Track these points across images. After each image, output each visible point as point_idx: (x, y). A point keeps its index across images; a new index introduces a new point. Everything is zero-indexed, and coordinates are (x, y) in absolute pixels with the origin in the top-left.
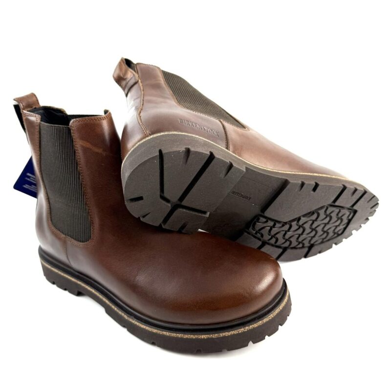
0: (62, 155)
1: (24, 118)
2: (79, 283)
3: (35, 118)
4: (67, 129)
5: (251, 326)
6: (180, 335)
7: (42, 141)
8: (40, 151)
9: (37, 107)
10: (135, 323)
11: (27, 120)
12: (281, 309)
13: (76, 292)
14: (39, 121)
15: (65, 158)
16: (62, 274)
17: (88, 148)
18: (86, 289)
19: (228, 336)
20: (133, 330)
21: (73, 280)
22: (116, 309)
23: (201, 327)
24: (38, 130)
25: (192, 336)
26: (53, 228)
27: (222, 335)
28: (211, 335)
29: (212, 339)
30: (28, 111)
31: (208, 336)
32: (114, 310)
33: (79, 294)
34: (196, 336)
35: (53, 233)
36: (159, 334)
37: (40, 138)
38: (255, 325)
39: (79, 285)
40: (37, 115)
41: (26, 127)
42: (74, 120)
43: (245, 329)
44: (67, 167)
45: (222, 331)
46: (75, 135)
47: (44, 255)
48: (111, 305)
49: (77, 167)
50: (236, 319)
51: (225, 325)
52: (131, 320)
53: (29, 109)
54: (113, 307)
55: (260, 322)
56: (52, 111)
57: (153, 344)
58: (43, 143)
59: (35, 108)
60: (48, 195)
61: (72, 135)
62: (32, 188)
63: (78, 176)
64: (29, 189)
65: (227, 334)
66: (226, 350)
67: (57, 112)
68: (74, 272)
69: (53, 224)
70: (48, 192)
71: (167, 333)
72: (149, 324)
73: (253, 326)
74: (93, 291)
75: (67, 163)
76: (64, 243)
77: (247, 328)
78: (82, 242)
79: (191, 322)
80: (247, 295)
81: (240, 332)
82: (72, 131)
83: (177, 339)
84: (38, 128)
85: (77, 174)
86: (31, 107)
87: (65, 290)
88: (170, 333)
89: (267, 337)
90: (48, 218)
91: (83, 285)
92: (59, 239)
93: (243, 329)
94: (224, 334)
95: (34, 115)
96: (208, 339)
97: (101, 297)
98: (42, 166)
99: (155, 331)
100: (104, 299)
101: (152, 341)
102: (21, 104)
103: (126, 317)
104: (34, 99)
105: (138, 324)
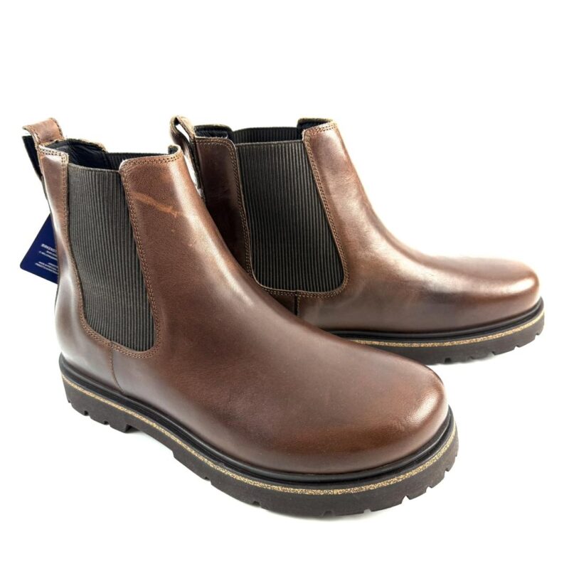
0: (108, 216)
1: (40, 158)
2: (130, 412)
3: (60, 158)
4: (115, 175)
5: (407, 474)
6: (299, 491)
7: (72, 193)
8: (69, 209)
9: (60, 140)
10: (226, 473)
11: (46, 160)
12: (448, 446)
13: (125, 427)
14: (67, 162)
15: (112, 221)
16: (102, 400)
17: (150, 206)
18: (143, 422)
19: (375, 490)
20: (222, 483)
21: (121, 408)
22: (193, 452)
23: (334, 478)
24: (66, 176)
25: (319, 491)
26: (89, 329)
27: (364, 488)
28: (349, 490)
29: (350, 494)
30: (46, 146)
31: (344, 490)
32: (190, 453)
33: (129, 429)
34: (326, 491)
35: (89, 336)
36: (267, 490)
37: (68, 189)
38: (414, 472)
39: (131, 416)
40: (62, 153)
41: (43, 173)
42: (126, 160)
43: (398, 479)
44: (116, 234)
45: (364, 483)
46: (128, 186)
47: (69, 370)
48: (184, 445)
49: (132, 234)
50: (386, 464)
51: (369, 474)
52: (219, 469)
53: (48, 144)
54: (189, 449)
55: (421, 467)
56: (84, 148)
57: (256, 504)
58: (73, 197)
59: (57, 142)
60: (80, 278)
61: (124, 184)
62: (50, 267)
63: (133, 249)
64: (45, 268)
65: (372, 487)
66: (369, 510)
67: (91, 149)
68: (123, 397)
69: (88, 322)
70: (81, 275)
71: (278, 488)
72: (249, 475)
73: (410, 473)
74: (155, 425)
75: (116, 229)
76: (109, 352)
77: (402, 476)
78: (139, 350)
79: (317, 470)
80: (403, 429)
81: (392, 483)
82: (123, 179)
83: (295, 496)
84: (65, 173)
85: (131, 246)
86: (52, 141)
87: (106, 423)
88: (284, 488)
89: (429, 489)
90: (79, 314)
91: (137, 416)
92: (101, 346)
93: (395, 479)
94: (368, 487)
95: (58, 153)
96: (344, 495)
97: (167, 433)
98: (72, 233)
99: (259, 484)
100: (173, 437)
101: (254, 500)
102: (35, 135)
103: (211, 464)
104: (55, 127)
105: (231, 474)
